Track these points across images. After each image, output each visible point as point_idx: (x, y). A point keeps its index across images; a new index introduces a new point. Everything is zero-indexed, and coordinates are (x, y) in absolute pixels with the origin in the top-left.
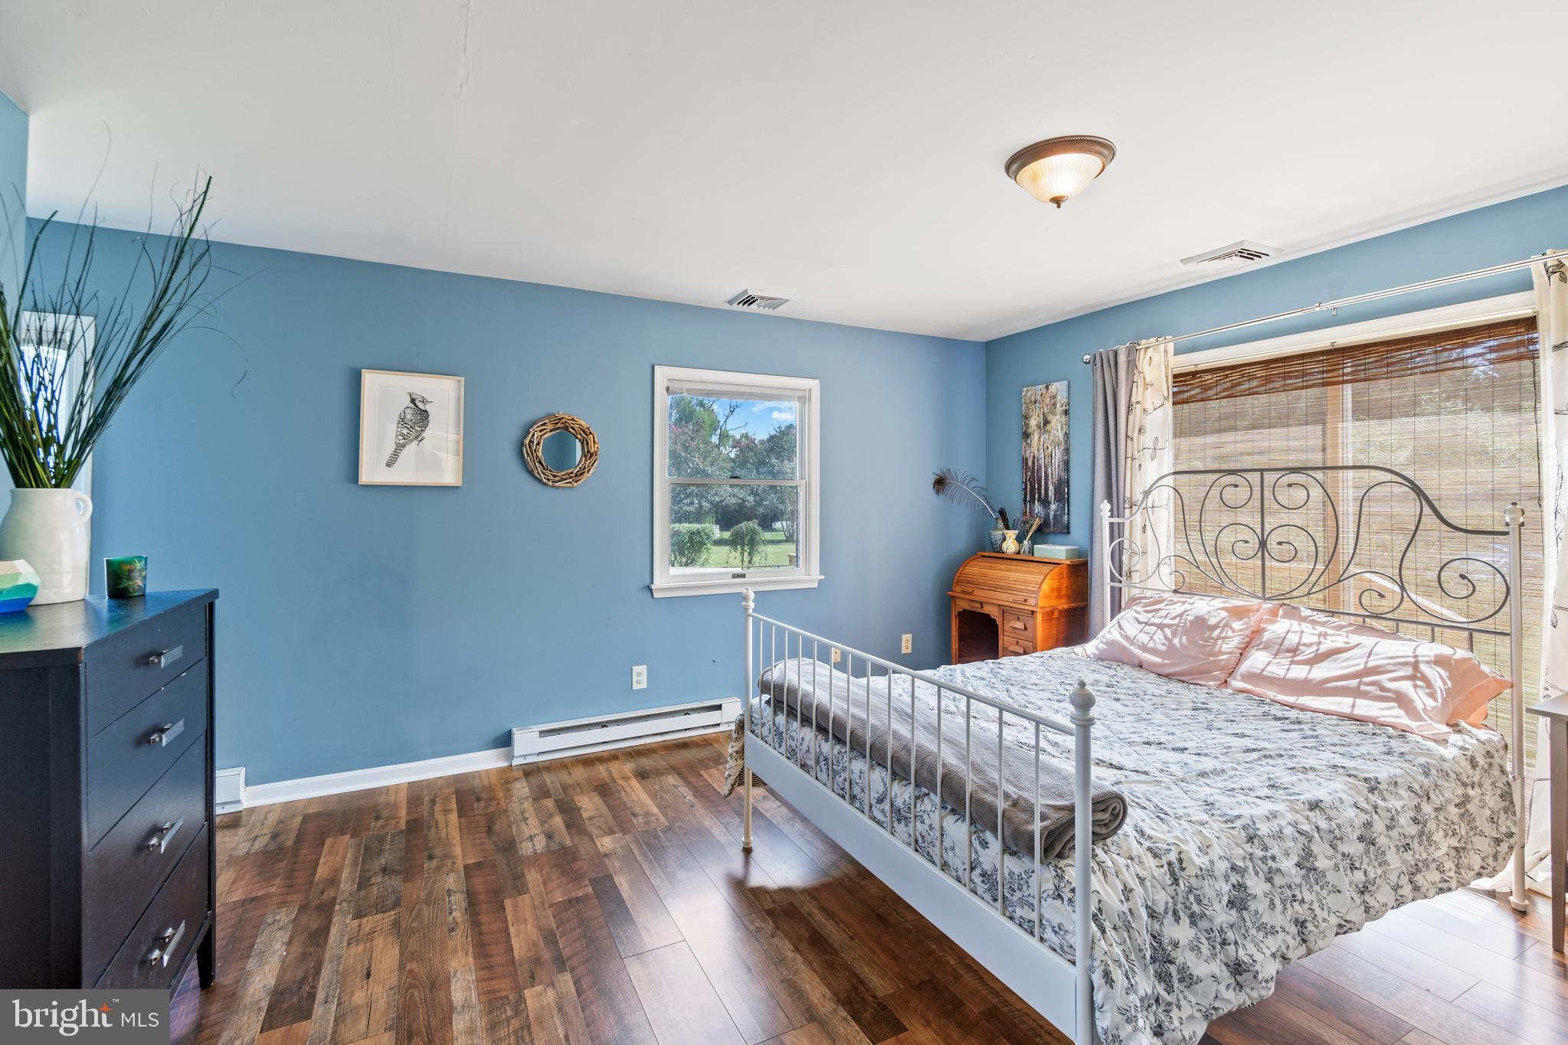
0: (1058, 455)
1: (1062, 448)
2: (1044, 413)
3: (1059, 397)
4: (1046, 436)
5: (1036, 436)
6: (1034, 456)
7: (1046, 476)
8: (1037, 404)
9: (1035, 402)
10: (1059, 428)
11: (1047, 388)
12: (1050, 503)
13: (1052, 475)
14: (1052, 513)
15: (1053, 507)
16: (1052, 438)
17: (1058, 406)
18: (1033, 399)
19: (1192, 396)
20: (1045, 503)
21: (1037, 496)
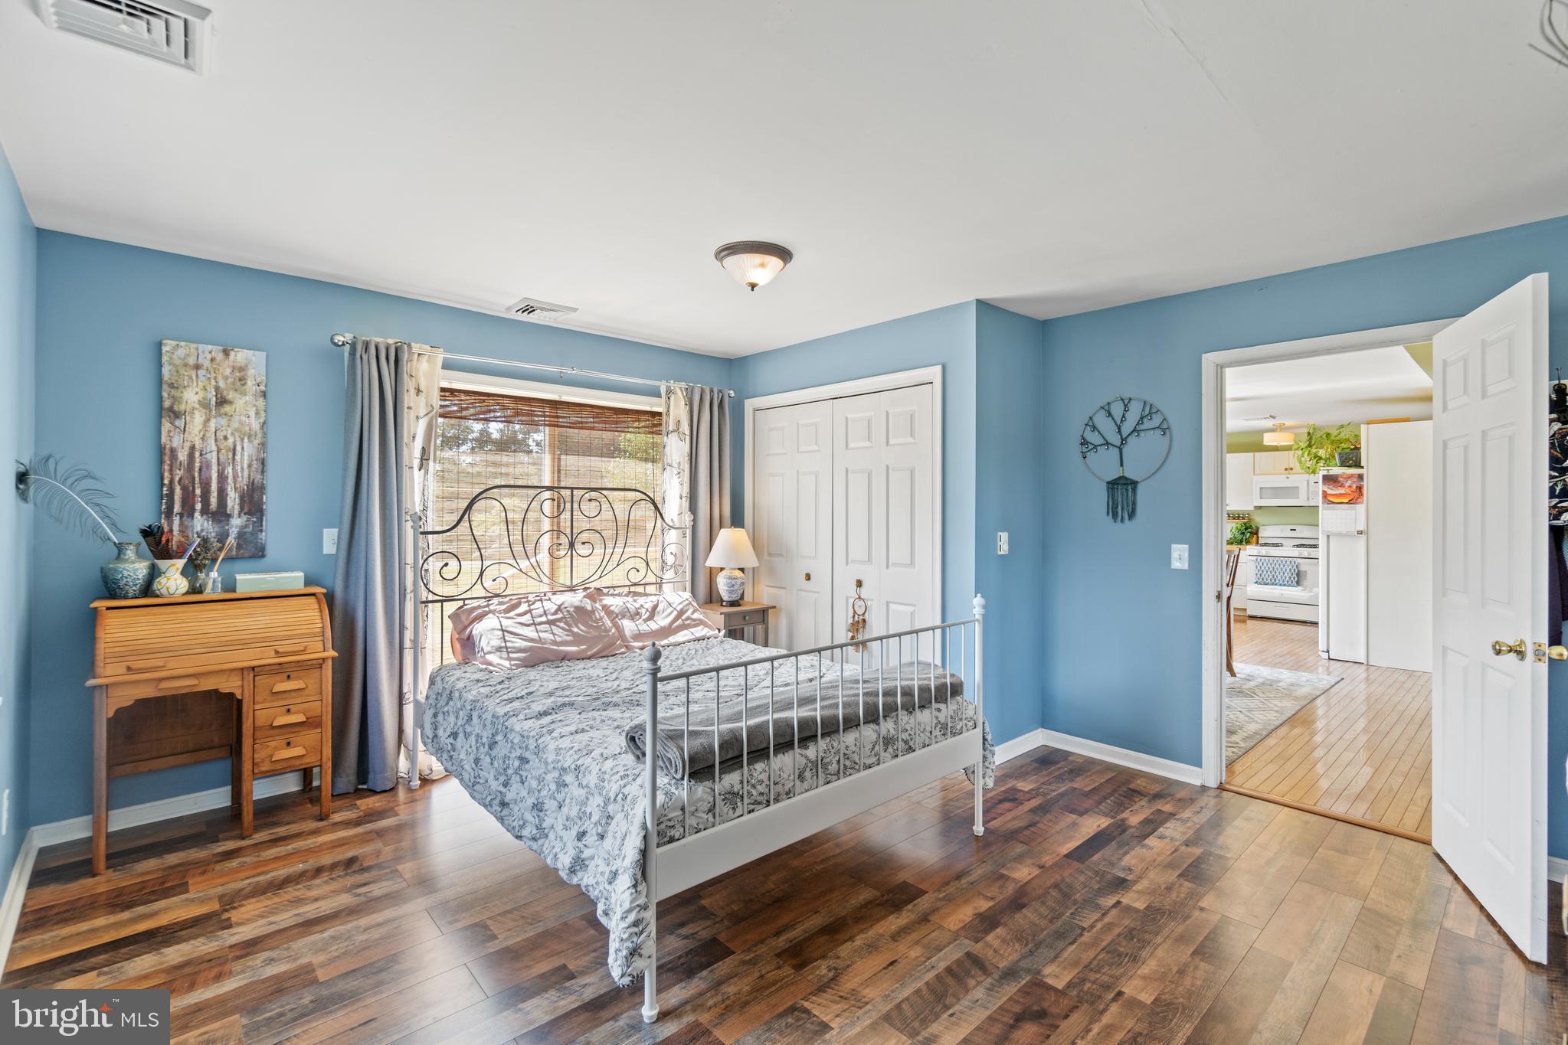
0: (247, 452)
1: (256, 442)
2: (217, 389)
3: (251, 372)
4: (223, 421)
5: (198, 418)
6: (193, 448)
7: (222, 478)
8: (201, 372)
9: (197, 367)
10: (252, 413)
11: (226, 353)
12: (229, 516)
13: (235, 478)
14: (233, 532)
15: (237, 522)
16: (235, 425)
17: (249, 383)
18: (191, 361)
19: (450, 412)
20: (220, 515)
21: (198, 506)
